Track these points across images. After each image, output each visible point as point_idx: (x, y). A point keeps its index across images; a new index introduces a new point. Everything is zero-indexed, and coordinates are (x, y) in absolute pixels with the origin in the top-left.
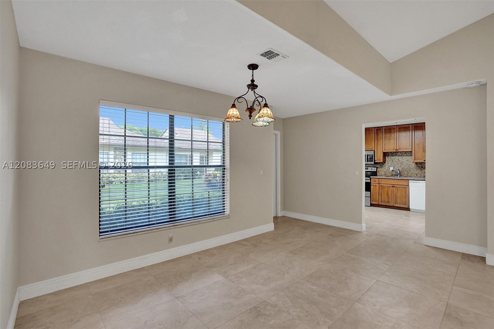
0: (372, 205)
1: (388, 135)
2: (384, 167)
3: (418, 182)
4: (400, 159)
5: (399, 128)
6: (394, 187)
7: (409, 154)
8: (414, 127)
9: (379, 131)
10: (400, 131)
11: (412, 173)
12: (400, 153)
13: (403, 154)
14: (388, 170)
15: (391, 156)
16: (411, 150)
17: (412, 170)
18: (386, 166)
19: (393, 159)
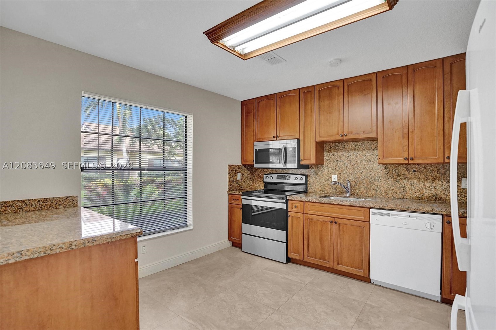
0: (289, 260)
1: (327, 102)
2: (321, 175)
3: (392, 215)
4: (352, 157)
5: (348, 85)
6: (336, 223)
7: (369, 145)
8: (383, 78)
9: (309, 96)
10: (351, 93)
11: (376, 188)
12: (351, 143)
13: (359, 145)
14: (327, 182)
15: (335, 150)
16: (376, 134)
17: (377, 181)
18: (325, 172)
19: (339, 156)
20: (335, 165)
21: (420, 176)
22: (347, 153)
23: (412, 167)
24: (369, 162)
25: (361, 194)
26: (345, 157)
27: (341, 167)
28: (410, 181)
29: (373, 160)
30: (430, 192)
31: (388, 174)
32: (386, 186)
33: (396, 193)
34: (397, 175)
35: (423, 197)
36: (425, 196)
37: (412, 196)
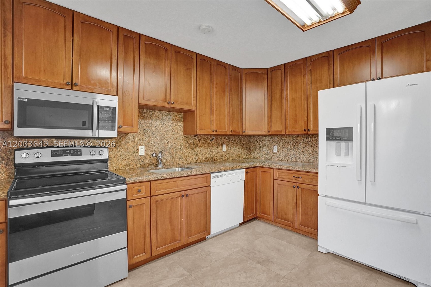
1: (153, 61)
2: (126, 147)
3: (225, 175)
4: (159, 127)
13: (165, 115)
14: (133, 154)
15: (142, 117)
16: (195, 108)
17: (180, 149)
18: (130, 143)
19: (146, 125)
20: (141, 135)
21: (205, 144)
22: (155, 122)
23: (201, 137)
24: (174, 132)
25: (167, 164)
26: (152, 126)
27: (148, 137)
28: (200, 148)
29: (177, 131)
30: (210, 155)
31: (187, 143)
32: (186, 153)
33: (192, 159)
34: (193, 144)
35: (207, 160)
36: (208, 158)
37: (201, 160)
